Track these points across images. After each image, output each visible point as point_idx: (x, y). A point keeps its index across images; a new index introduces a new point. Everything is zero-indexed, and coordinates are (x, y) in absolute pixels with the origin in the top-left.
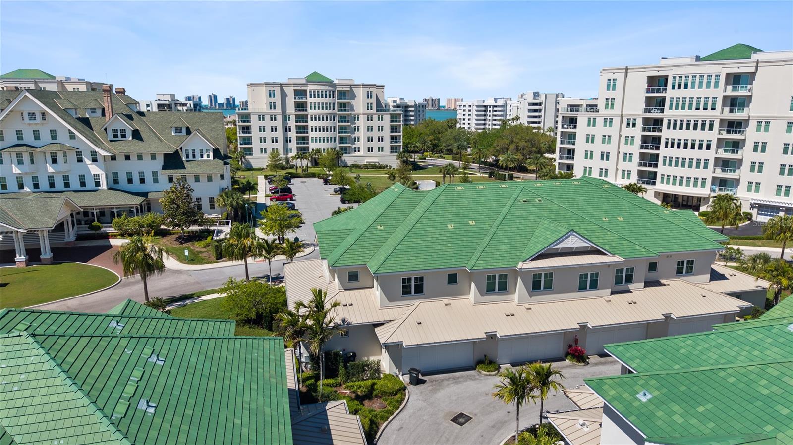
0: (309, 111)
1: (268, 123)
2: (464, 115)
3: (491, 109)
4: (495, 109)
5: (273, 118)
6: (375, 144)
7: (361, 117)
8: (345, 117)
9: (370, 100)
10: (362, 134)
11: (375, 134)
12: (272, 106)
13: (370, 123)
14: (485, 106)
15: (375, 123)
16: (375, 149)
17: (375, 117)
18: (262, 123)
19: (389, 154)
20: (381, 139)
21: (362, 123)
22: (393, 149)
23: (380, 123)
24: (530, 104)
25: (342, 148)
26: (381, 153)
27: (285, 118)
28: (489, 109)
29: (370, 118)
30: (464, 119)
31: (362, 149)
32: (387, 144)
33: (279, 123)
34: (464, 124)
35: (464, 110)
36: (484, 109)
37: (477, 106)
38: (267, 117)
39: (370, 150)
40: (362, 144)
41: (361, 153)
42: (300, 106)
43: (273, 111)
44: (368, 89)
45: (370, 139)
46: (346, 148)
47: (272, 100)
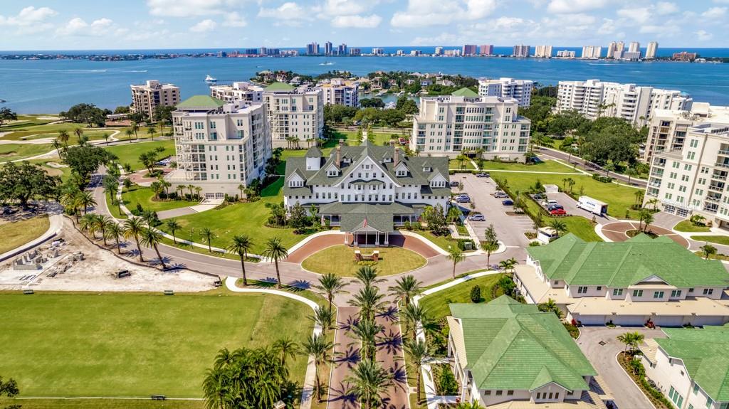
0: (465, 122)
1: (437, 130)
2: (565, 93)
3: (589, 90)
4: (593, 90)
5: (441, 126)
6: (508, 145)
7: (501, 126)
8: (489, 126)
9: (508, 114)
10: (499, 137)
11: (509, 137)
12: (441, 118)
13: (506, 130)
14: (584, 87)
15: (510, 130)
16: (508, 148)
17: (510, 126)
18: (433, 130)
19: (517, 152)
20: (512, 141)
21: (500, 130)
22: (521, 148)
23: (514, 130)
24: (626, 95)
25: (484, 147)
26: (511, 151)
27: (449, 127)
28: (587, 90)
29: (506, 127)
30: (564, 97)
31: (498, 148)
32: (516, 145)
33: (444, 130)
34: (564, 101)
35: (565, 90)
36: (583, 89)
37: (577, 87)
38: (437, 126)
39: (504, 148)
40: (499, 144)
41: (497, 151)
42: (459, 118)
43: (441, 122)
44: (507, 107)
45: (505, 141)
46: (487, 147)
47: (441, 114)
